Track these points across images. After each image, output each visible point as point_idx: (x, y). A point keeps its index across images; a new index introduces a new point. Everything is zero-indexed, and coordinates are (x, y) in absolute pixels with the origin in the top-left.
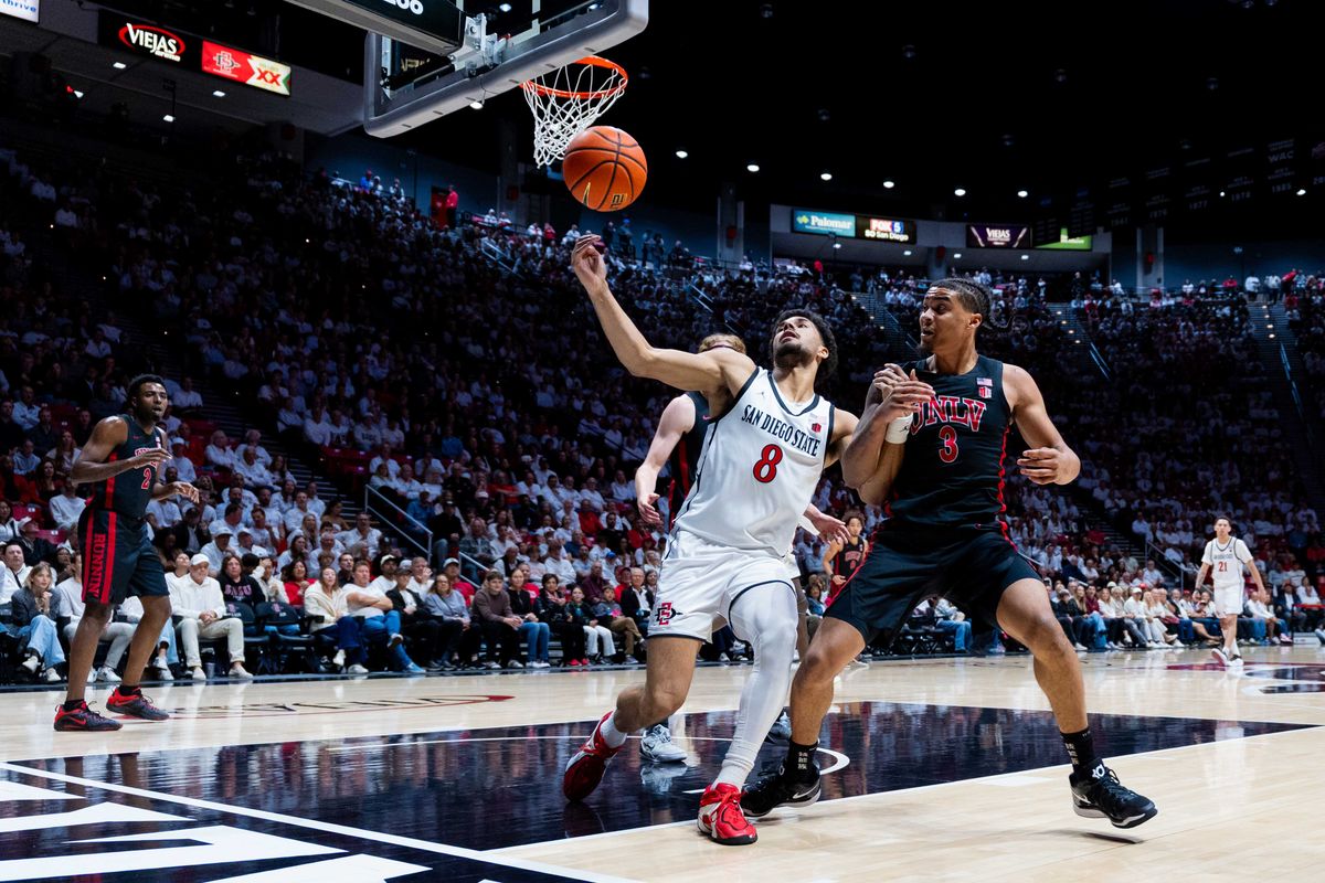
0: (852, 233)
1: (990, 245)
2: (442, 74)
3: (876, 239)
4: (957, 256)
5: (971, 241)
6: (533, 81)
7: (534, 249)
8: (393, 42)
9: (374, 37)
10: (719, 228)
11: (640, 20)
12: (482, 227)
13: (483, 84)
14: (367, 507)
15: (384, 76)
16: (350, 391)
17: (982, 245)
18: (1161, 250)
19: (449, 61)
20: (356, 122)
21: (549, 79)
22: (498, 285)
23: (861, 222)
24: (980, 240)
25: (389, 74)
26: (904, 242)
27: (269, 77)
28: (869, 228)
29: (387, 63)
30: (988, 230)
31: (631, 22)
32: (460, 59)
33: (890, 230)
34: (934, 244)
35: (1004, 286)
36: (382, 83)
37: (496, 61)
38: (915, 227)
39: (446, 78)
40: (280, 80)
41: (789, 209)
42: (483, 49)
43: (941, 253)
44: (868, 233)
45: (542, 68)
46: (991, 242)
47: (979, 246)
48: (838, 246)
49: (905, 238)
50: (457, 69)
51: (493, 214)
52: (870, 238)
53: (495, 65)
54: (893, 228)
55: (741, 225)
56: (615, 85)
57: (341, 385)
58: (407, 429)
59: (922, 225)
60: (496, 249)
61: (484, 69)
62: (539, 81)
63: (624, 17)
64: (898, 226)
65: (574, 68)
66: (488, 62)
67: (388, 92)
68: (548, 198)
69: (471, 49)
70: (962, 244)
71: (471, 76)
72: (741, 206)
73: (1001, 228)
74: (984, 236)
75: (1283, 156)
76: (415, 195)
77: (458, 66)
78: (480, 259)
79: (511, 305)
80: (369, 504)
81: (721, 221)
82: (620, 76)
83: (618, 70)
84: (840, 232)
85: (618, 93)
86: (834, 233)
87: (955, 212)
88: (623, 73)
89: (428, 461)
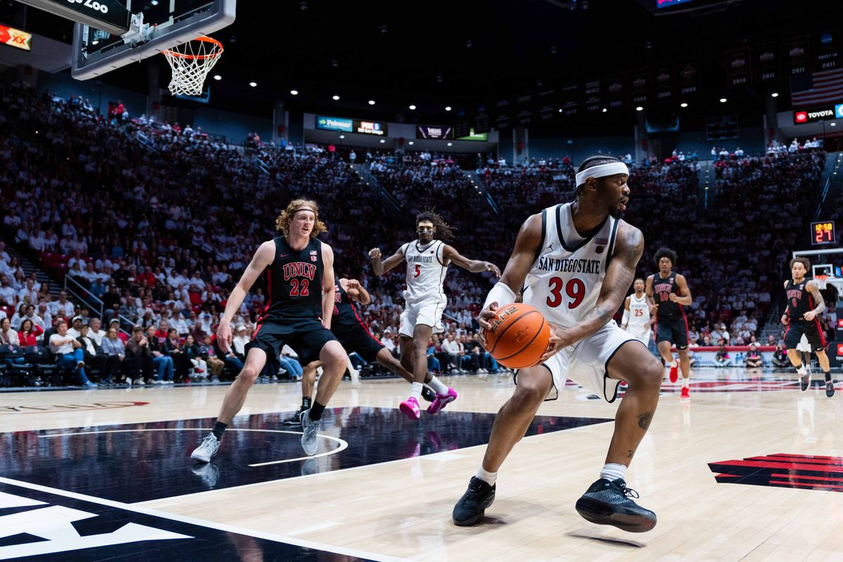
0: (351, 130)
1: (429, 137)
2: (117, 45)
3: (364, 133)
4: (411, 143)
5: (419, 135)
6: (171, 49)
7: (166, 137)
8: (90, 28)
9: (79, 25)
10: (274, 127)
11: (231, 18)
12: (137, 125)
13: (140, 51)
14: (66, 287)
15: (84, 46)
16: (58, 219)
17: (425, 137)
18: (527, 140)
19: (122, 38)
20: (67, 65)
21: (181, 48)
22: (145, 158)
23: (356, 124)
24: (424, 134)
25: (87, 45)
26: (381, 135)
27: (19, 40)
28: (360, 126)
29: (86, 39)
30: (429, 129)
31: (226, 19)
32: (127, 37)
33: (372, 128)
34: (397, 137)
35: (438, 160)
36: (83, 50)
37: (148, 39)
38: (387, 127)
39: (119, 47)
40: (25, 42)
41: (315, 115)
42: (141, 32)
43: (402, 141)
44: (360, 130)
45: (175, 43)
46: (430, 136)
47: (424, 138)
48: (342, 137)
49: (381, 133)
50: (126, 42)
51: (144, 118)
52: (361, 133)
53: (147, 41)
54: (374, 127)
55: (287, 124)
56: (217, 52)
57: (52, 216)
58: (91, 242)
59: (391, 125)
60: (146, 137)
61: (141, 43)
62: (175, 49)
63: (221, 16)
64: (377, 126)
65: (195, 44)
66: (143, 39)
67: (86, 55)
68: (176, 108)
69: (134, 32)
70: (413, 136)
71: (133, 47)
72: (287, 114)
73: (436, 128)
74: (426, 132)
75: (594, 91)
76: (100, 106)
77: (126, 41)
78: (136, 143)
79: (152, 169)
80: (67, 286)
81: (276, 122)
82: (218, 48)
83: (217, 43)
84: (343, 129)
85: (219, 55)
86: (340, 130)
87: (410, 118)
88: (221, 46)
89: (103, 261)
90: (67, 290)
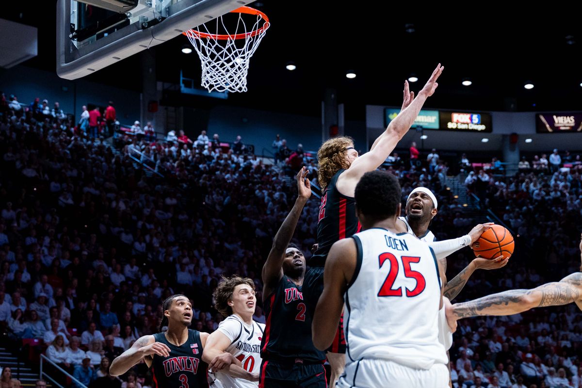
0: (437, 126)
1: (557, 130)
2: (119, 27)
3: (457, 130)
4: (529, 141)
5: (540, 127)
6: (195, 29)
7: (170, 152)
8: (80, 4)
10: (323, 128)
12: (130, 136)
13: (153, 34)
14: (42, 373)
15: (72, 30)
16: (26, 277)
17: (550, 130)
19: (126, 17)
20: (28, 55)
21: (211, 26)
22: (141, 183)
23: (444, 116)
24: (548, 126)
25: (76, 29)
26: (482, 131)
28: (451, 120)
29: (74, 20)
30: (555, 117)
32: (135, 15)
33: (469, 121)
34: (507, 131)
35: (570, 165)
36: (71, 36)
37: (164, 15)
38: (491, 117)
39: (124, 29)
41: (381, 108)
42: (154, 6)
43: (514, 138)
44: (450, 125)
45: (202, 19)
46: (558, 127)
47: (547, 132)
48: (424, 137)
49: (482, 127)
50: (132, 22)
51: (138, 125)
52: (452, 129)
53: (163, 19)
54: (471, 119)
55: (341, 123)
56: (261, 26)
57: (19, 272)
58: (72, 306)
59: (498, 117)
60: (142, 154)
61: (154, 22)
62: (202, 28)
64: (476, 118)
65: (230, 19)
66: (157, 16)
67: (75, 43)
68: (182, 108)
69: (144, 7)
70: (532, 130)
71: (143, 28)
72: (341, 108)
73: (566, 115)
74: (551, 123)
76: (75, 112)
77: (132, 21)
78: (127, 162)
79: (151, 198)
80: (43, 371)
81: (325, 121)
82: (263, 21)
83: (261, 15)
84: (425, 125)
85: (263, 33)
86: (421, 127)
87: (525, 103)
88: (266, 19)
89: (92, 333)
90: (45, 379)
